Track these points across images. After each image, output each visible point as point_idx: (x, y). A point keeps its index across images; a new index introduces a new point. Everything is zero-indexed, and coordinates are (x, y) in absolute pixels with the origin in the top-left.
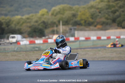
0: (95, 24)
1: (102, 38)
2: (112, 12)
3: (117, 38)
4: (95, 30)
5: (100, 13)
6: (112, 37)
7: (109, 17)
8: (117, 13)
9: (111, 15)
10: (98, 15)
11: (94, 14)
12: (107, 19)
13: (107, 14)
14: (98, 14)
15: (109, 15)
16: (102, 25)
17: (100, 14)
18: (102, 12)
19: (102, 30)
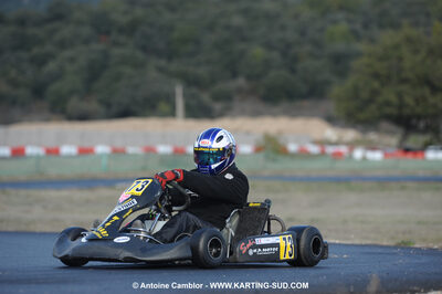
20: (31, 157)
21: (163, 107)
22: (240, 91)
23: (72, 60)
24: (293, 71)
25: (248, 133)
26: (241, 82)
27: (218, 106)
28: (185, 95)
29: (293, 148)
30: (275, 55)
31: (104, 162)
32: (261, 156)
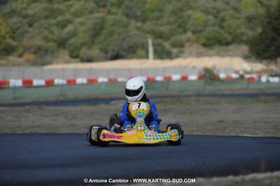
0: (21, 50)
1: (36, 83)
2: (57, 25)
3: (69, 82)
4: (20, 65)
5: (31, 26)
6: (56, 81)
7: (50, 36)
8: (70, 28)
9: (56, 32)
10: (28, 32)
11: (18, 28)
12: (46, 39)
13: (46, 28)
14: (26, 28)
15: (52, 32)
16: (35, 53)
17: (31, 30)
18: (36, 25)
19: (34, 64)
20: (58, 85)
21: (140, 52)
22: (188, 40)
23: (82, 24)
24: (222, 28)
25: (194, 67)
26: (189, 35)
27: (175, 51)
28: (153, 45)
29: (222, 76)
30: (211, 18)
31: (103, 87)
32: (202, 81)
